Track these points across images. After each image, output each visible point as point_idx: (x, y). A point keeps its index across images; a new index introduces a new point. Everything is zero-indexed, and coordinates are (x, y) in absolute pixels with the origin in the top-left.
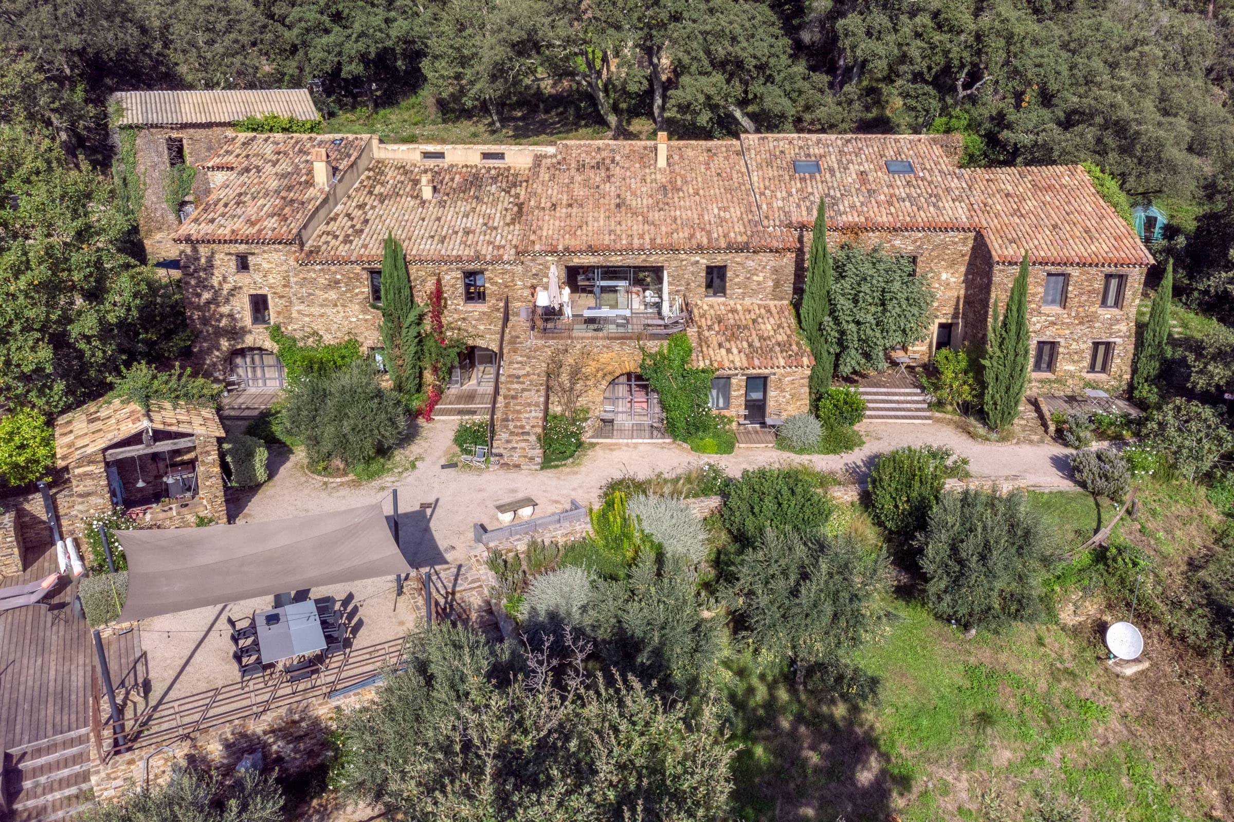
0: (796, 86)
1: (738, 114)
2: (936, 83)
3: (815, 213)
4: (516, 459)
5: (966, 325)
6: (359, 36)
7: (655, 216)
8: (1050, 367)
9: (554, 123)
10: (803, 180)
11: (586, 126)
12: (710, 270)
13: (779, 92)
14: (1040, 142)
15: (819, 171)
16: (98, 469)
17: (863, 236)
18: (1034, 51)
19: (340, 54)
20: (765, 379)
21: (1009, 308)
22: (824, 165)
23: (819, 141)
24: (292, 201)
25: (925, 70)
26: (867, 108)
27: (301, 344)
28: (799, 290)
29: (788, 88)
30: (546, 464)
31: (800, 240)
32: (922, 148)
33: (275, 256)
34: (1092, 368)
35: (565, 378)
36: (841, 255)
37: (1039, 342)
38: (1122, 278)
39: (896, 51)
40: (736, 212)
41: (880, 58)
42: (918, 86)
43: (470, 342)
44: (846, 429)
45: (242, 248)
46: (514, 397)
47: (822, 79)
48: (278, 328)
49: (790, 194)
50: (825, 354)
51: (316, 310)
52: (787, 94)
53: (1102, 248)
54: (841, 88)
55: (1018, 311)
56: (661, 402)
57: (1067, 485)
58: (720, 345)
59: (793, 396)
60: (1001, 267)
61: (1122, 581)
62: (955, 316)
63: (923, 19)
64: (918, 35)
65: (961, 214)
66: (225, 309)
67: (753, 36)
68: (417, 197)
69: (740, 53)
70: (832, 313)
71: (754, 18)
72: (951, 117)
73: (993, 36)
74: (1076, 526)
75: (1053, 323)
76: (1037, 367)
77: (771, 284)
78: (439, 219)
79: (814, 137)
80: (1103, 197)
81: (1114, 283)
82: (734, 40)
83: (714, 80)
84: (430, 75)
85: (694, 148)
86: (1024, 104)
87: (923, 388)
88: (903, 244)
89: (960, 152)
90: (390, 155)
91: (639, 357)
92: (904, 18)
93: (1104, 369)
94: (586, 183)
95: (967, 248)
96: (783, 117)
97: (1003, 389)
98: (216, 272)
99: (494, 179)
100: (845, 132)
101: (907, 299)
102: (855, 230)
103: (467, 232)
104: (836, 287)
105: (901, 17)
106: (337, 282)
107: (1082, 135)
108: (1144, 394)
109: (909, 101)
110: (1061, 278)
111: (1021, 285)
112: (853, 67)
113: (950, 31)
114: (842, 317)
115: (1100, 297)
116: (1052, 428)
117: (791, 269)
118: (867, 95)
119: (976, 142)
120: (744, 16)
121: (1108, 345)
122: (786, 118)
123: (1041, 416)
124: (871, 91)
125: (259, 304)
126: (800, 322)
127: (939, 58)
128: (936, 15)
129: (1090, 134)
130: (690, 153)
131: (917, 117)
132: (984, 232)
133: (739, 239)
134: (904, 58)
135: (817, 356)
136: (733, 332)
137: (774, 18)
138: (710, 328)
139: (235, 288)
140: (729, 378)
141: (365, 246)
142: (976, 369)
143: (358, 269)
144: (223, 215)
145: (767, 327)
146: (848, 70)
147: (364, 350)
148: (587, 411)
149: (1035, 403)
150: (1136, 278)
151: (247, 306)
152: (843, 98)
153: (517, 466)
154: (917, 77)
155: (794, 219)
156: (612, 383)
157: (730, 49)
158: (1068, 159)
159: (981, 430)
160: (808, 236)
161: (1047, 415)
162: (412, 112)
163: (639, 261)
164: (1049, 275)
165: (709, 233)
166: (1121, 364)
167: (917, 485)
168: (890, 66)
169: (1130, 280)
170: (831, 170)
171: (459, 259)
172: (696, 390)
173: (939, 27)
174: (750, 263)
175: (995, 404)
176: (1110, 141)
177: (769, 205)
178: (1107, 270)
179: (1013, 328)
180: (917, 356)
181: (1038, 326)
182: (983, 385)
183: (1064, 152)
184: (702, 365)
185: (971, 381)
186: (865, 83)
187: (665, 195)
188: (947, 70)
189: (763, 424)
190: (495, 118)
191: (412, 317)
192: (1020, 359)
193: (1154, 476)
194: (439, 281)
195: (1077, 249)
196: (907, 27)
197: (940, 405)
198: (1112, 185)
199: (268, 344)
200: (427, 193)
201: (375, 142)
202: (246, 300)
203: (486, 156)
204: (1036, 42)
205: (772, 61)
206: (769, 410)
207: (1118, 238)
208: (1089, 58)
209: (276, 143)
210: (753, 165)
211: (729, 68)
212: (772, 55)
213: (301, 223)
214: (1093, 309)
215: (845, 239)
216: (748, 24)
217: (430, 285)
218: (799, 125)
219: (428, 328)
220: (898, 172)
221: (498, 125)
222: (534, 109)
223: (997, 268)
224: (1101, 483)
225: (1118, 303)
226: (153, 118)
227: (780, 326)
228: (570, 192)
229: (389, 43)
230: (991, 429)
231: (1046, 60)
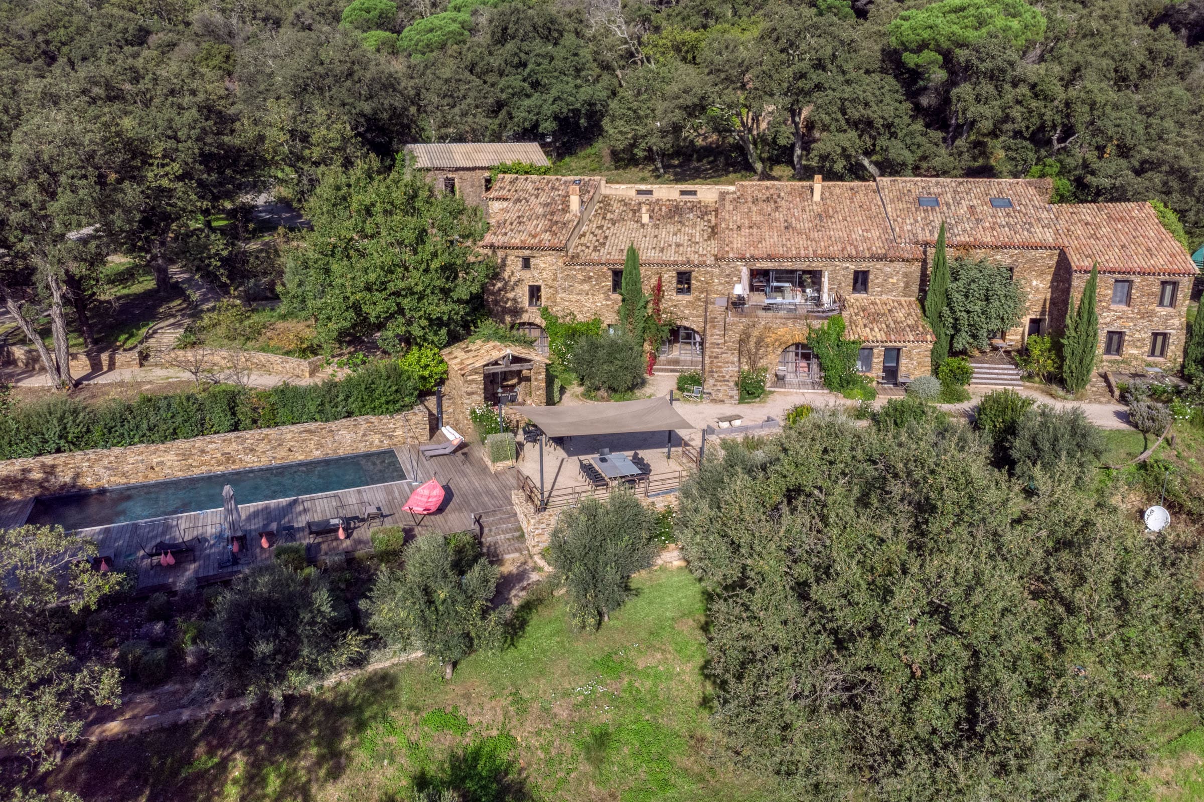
0: (916, 141)
1: (866, 162)
2: (1033, 139)
3: (936, 236)
4: (720, 395)
5: (1051, 320)
6: (555, 100)
7: (815, 235)
8: (1118, 351)
9: (706, 170)
10: (926, 211)
11: (735, 172)
12: (856, 273)
13: (901, 145)
14: (1117, 184)
15: (938, 205)
16: (479, 378)
17: (973, 252)
18: (1114, 115)
19: (538, 113)
20: (899, 350)
21: (1082, 301)
22: (941, 200)
23: (937, 183)
24: (557, 222)
25: (1024, 129)
26: (974, 159)
27: (561, 321)
28: (923, 290)
29: (909, 142)
30: (742, 401)
31: (925, 252)
32: (1020, 189)
33: (549, 259)
34: (1152, 353)
35: (752, 345)
36: (955, 265)
37: (1109, 332)
38: (1175, 284)
39: (1000, 113)
40: (875, 233)
41: (987, 119)
42: (1017, 141)
43: (678, 323)
44: (958, 387)
45: (527, 253)
46: (716, 357)
47: (937, 135)
48: (546, 309)
49: (916, 221)
50: (943, 335)
51: (574, 297)
52: (908, 147)
53: (1160, 262)
54: (953, 142)
55: (1090, 303)
56: (820, 365)
57: (1124, 426)
58: (865, 326)
59: (919, 363)
60: (1078, 274)
61: (1156, 479)
62: (1043, 313)
63: (1023, 89)
64: (1018, 102)
65: (1049, 237)
66: (511, 295)
67: (881, 101)
68: (637, 222)
69: (871, 115)
70: (948, 305)
71: (883, 88)
72: (1045, 165)
73: (1079, 104)
74: (1128, 450)
75: (1120, 318)
76: (1108, 351)
77: (902, 285)
78: (656, 236)
79: (934, 180)
80: (1164, 226)
81: (1169, 288)
82: (867, 104)
83: (849, 136)
84: (611, 131)
85: (839, 187)
86: (1106, 156)
87: (1017, 365)
88: (1003, 258)
89: (1051, 192)
90: (613, 192)
91: (806, 331)
92: (1007, 87)
93: (1162, 354)
94: (761, 212)
95: (1053, 262)
96: (904, 165)
97: (1078, 360)
98: (507, 269)
99: (691, 209)
100: (956, 177)
101: (1006, 296)
102: (966, 247)
103: (678, 245)
104: (952, 286)
105: (1005, 86)
106: (590, 278)
107: (1151, 180)
108: (1192, 371)
109: (1010, 153)
110: (1127, 284)
111: (1091, 287)
112: (962, 126)
113: (1045, 99)
114: (957, 308)
115: (1158, 298)
116: (1117, 393)
117: (918, 275)
118: (975, 147)
119: (1065, 184)
120: (875, 86)
121: (1165, 335)
122: (906, 166)
123: (1109, 385)
124: (977, 144)
125: (535, 292)
126: (924, 311)
127: (1035, 120)
128: (1033, 87)
129: (1158, 179)
130: (837, 191)
131: (1016, 166)
132: (1066, 250)
133: (879, 251)
134: (1007, 119)
135: (938, 336)
136: (874, 318)
137: (898, 86)
138: (856, 314)
139: (519, 281)
140: (871, 349)
141: (609, 253)
142: (1057, 348)
143: (605, 269)
144: (512, 230)
145: (900, 315)
146: (959, 127)
147: (605, 325)
148: (766, 370)
149: (1105, 377)
150: (1186, 285)
151: (527, 293)
152: (955, 151)
153: (722, 401)
154: (1017, 134)
155: (920, 238)
156: (785, 351)
157: (863, 112)
158: (1139, 197)
159: (1061, 392)
160: (931, 251)
161: (1113, 384)
162: (588, 160)
163: (804, 266)
164: (1117, 281)
165: (856, 247)
166: (1175, 349)
167: (1010, 412)
168: (995, 125)
169: (1181, 286)
170: (948, 205)
171: (675, 263)
172: (848, 356)
173: (1036, 96)
174: (887, 269)
175: (1072, 372)
176: (1175, 184)
177: (901, 228)
178: (1162, 278)
179: (1085, 316)
180: (1013, 343)
181: (1108, 319)
182: (1062, 359)
183: (1136, 193)
184: (852, 338)
185: (1053, 357)
186: (972, 138)
187: (821, 221)
188: (1042, 128)
189: (896, 384)
190: (659, 165)
191: (642, 303)
192: (1090, 339)
193: (1191, 422)
194: (660, 278)
195: (1139, 263)
196: (1010, 93)
197: (1030, 377)
198: (1172, 217)
199: (538, 321)
200: (645, 219)
201: (603, 182)
202: (527, 289)
203: (683, 193)
204: (1116, 107)
205: (897, 120)
206: (900, 374)
207: (1173, 255)
208: (1162, 119)
209: (534, 182)
210: (887, 200)
211: (861, 126)
212: (896, 116)
213: (567, 236)
214: (1151, 307)
215: (958, 254)
216: (877, 93)
217: (654, 281)
218: (916, 170)
219: (650, 312)
220: (1000, 207)
221: (662, 171)
222: (688, 158)
223: (1075, 275)
224: (1149, 423)
225: (1172, 304)
226: (437, 164)
227: (909, 314)
228: (750, 218)
229: (578, 106)
230: (1068, 391)
231: (1123, 121)
